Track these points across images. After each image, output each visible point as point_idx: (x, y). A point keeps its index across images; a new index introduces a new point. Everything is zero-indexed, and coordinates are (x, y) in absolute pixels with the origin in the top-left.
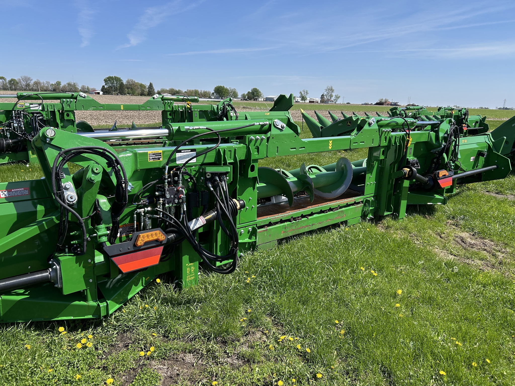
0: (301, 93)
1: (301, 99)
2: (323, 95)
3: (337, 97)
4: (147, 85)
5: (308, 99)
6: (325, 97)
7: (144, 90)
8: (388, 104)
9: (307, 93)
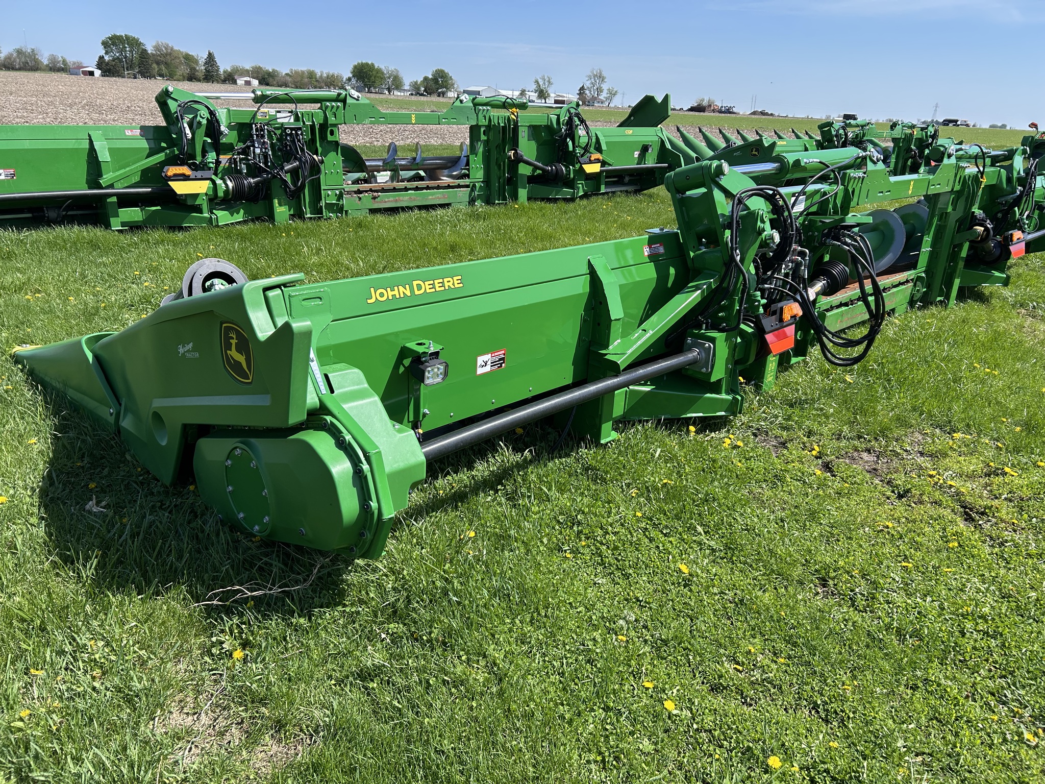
0: (538, 83)
1: (536, 94)
2: (582, 88)
3: (612, 94)
4: (202, 57)
5: (552, 95)
6: (587, 92)
7: (195, 69)
8: (714, 111)
9: (549, 82)
